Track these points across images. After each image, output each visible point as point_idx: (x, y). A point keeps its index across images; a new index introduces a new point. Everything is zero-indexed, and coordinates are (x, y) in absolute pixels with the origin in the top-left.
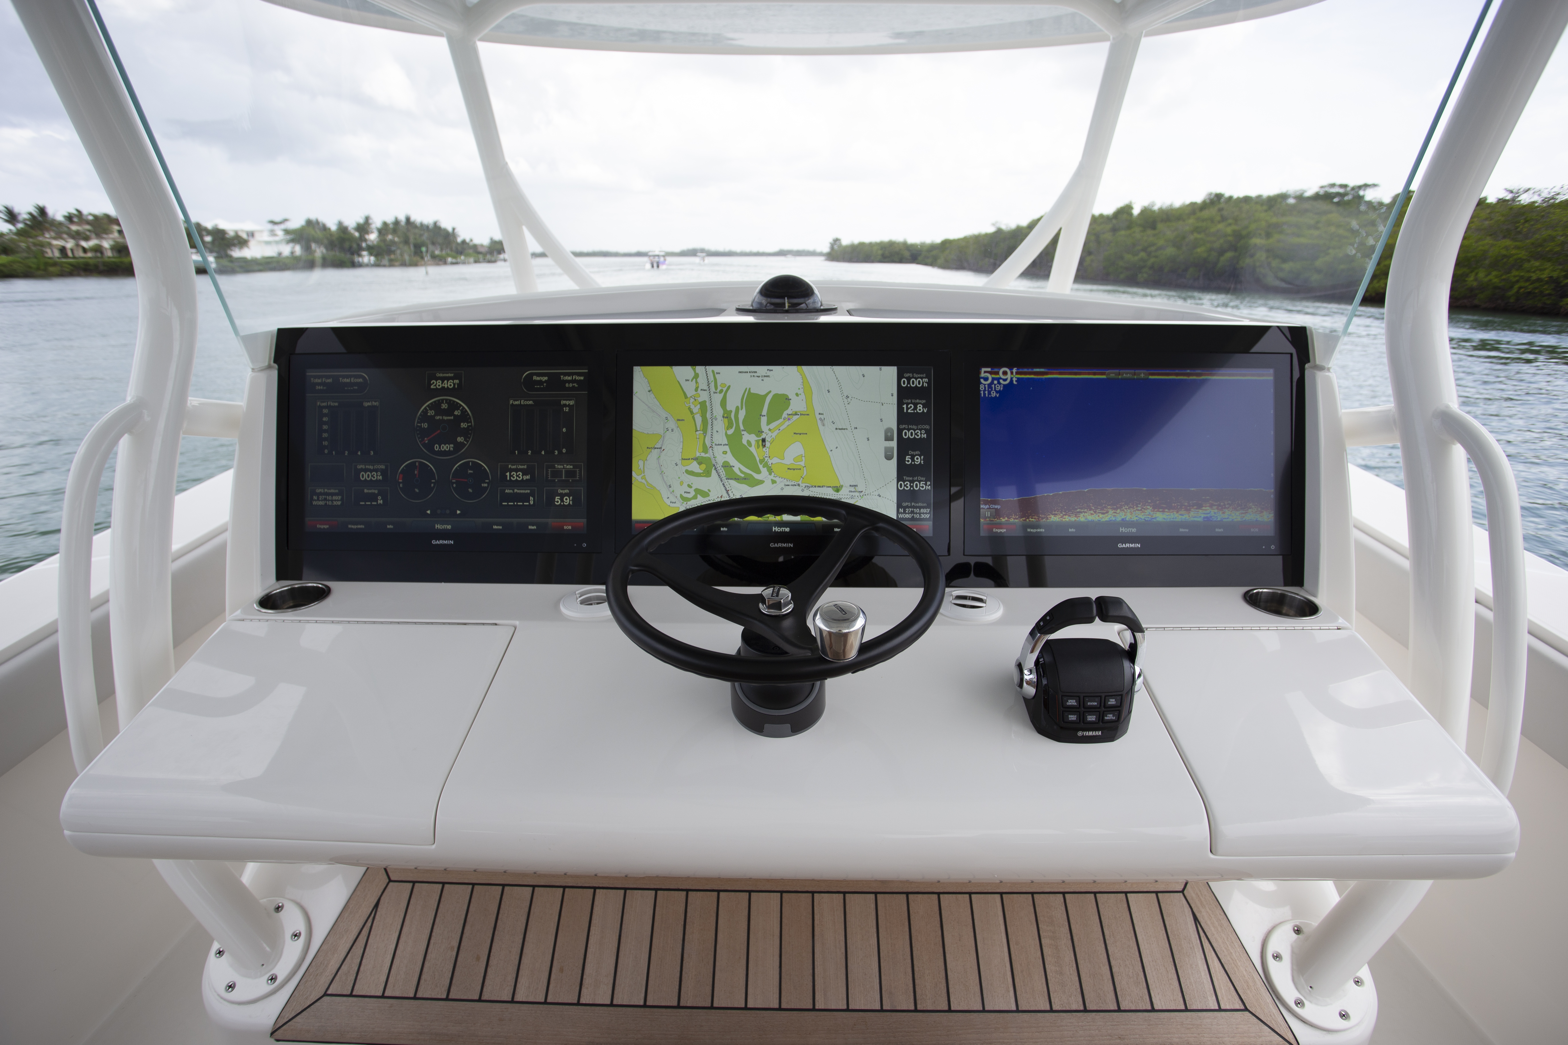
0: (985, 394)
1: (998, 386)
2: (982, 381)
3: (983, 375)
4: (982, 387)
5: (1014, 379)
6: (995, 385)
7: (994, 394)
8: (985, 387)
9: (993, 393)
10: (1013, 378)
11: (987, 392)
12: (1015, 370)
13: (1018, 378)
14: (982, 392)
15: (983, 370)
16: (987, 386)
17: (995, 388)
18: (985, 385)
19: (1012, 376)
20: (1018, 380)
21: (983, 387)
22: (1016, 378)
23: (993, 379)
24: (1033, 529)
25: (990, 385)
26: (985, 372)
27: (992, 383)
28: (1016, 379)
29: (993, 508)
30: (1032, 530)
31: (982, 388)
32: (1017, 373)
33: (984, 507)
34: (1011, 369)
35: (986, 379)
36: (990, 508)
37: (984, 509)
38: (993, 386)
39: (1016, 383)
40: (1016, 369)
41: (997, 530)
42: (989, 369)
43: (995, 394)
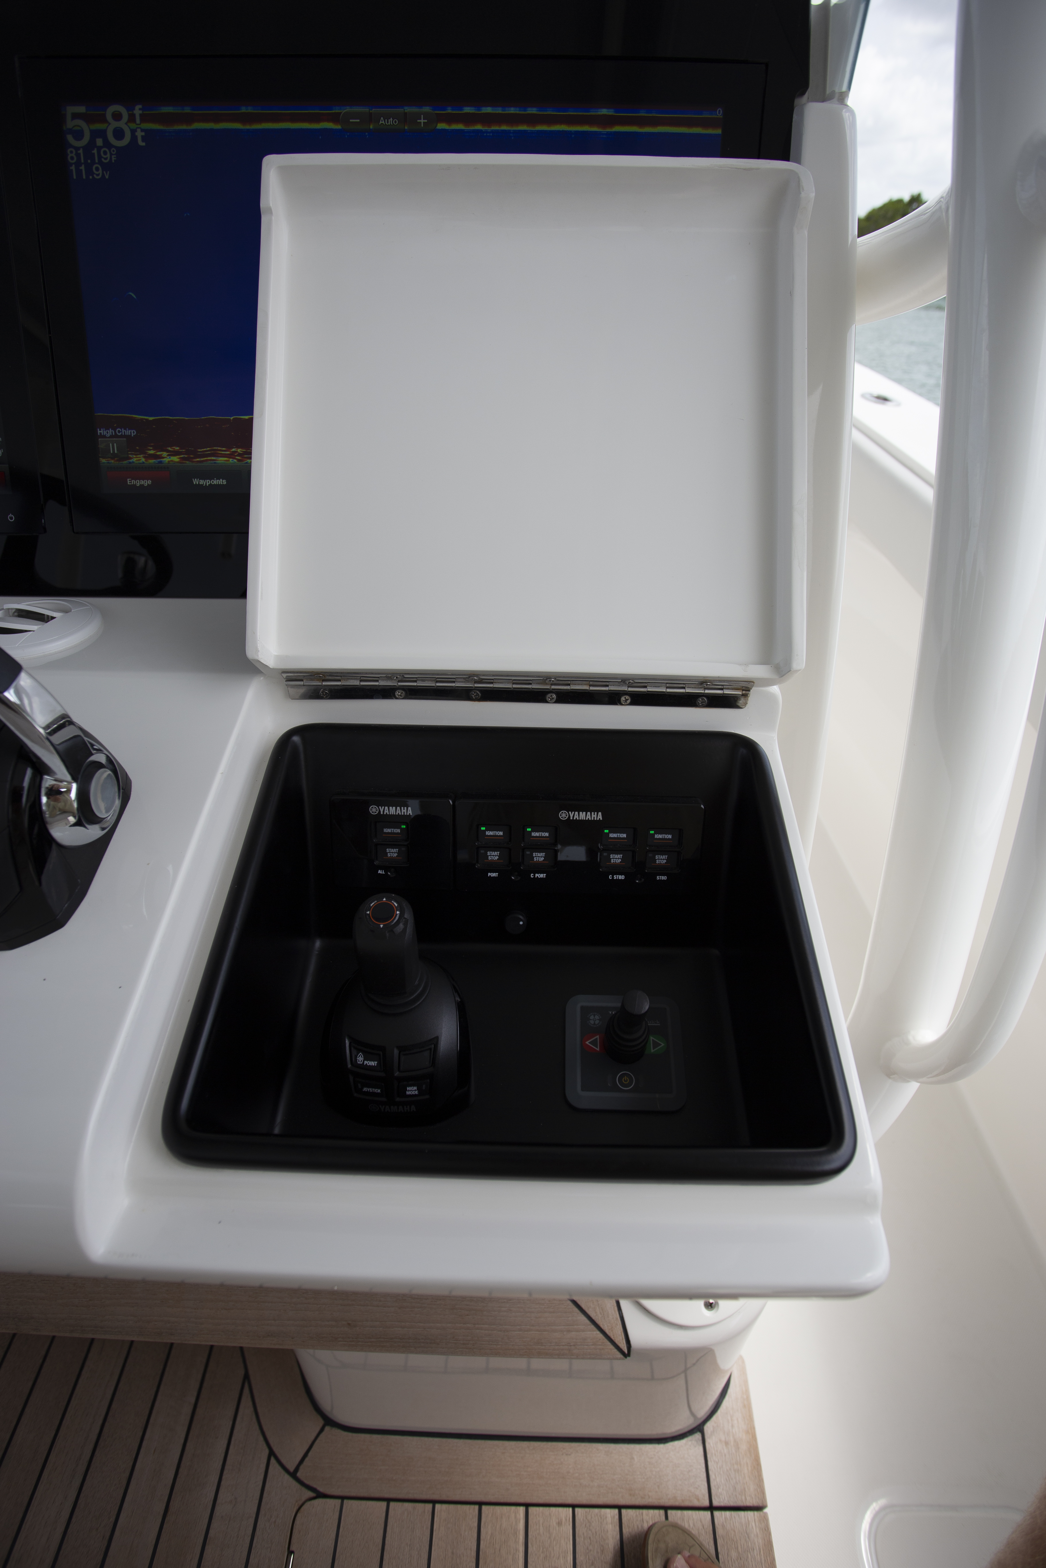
0: (79, 172)
1: (105, 153)
2: (70, 138)
3: (70, 124)
4: (71, 154)
5: (139, 134)
6: (99, 148)
7: (99, 173)
8: (78, 155)
9: (97, 169)
10: (135, 131)
11: (83, 168)
12: (138, 111)
13: (148, 133)
14: (73, 168)
15: (71, 110)
16: (81, 151)
17: (100, 157)
18: (77, 149)
19: (133, 126)
20: (149, 135)
21: (73, 155)
22: (142, 130)
23: (95, 134)
24: (204, 479)
25: (88, 148)
26: (75, 116)
27: (92, 144)
28: (143, 134)
29: (121, 436)
30: (202, 482)
31: (72, 158)
32: (144, 119)
33: (105, 433)
34: (130, 109)
35: (79, 135)
36: (116, 436)
37: (104, 437)
38: (95, 151)
39: (144, 144)
40: (140, 106)
41: (133, 482)
42: (82, 109)
43: (100, 171)
